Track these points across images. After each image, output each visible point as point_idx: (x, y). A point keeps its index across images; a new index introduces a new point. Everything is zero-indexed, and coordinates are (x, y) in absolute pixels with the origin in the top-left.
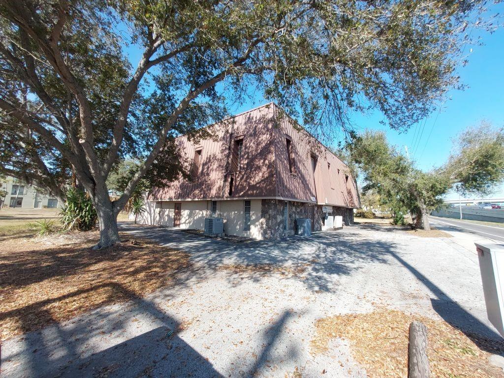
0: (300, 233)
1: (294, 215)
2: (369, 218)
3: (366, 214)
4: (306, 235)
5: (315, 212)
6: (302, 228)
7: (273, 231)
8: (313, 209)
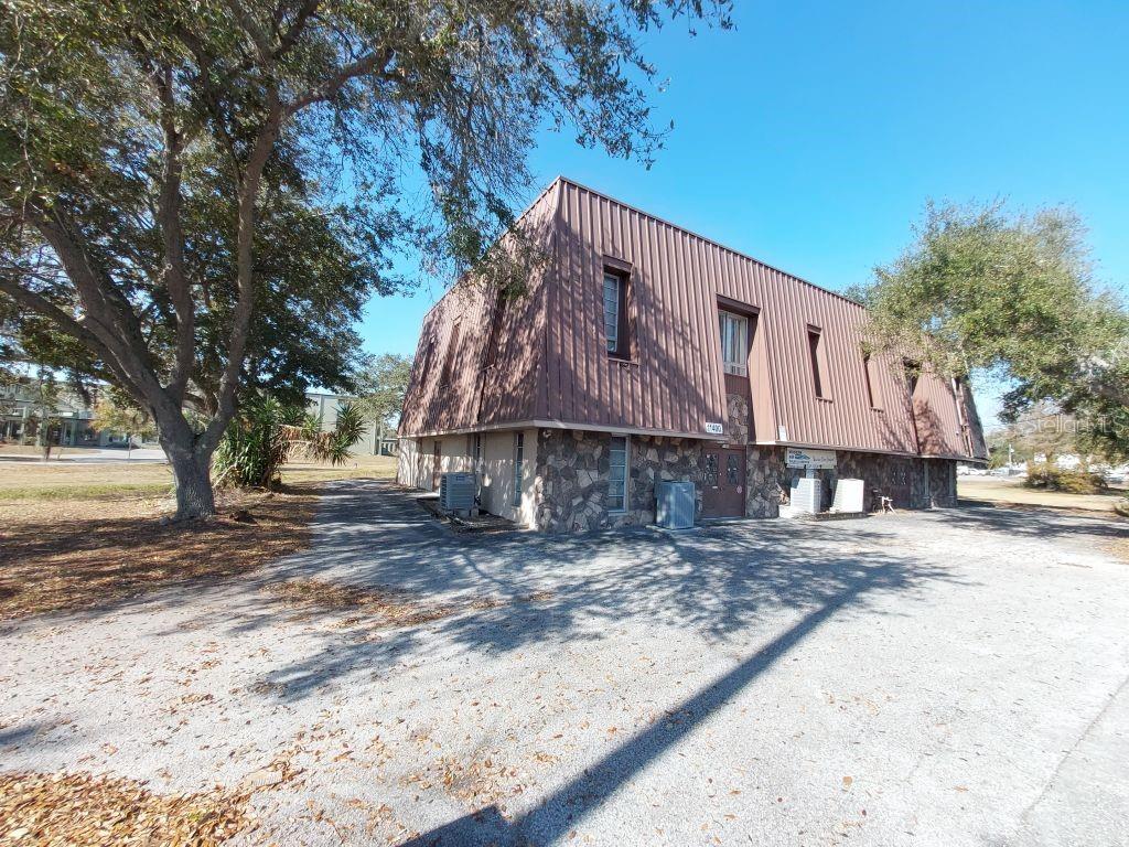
0: (659, 519)
1: (651, 472)
2: (1077, 492)
3: (1063, 480)
4: (672, 526)
5: (750, 466)
6: (664, 507)
7: (560, 510)
8: (745, 458)
